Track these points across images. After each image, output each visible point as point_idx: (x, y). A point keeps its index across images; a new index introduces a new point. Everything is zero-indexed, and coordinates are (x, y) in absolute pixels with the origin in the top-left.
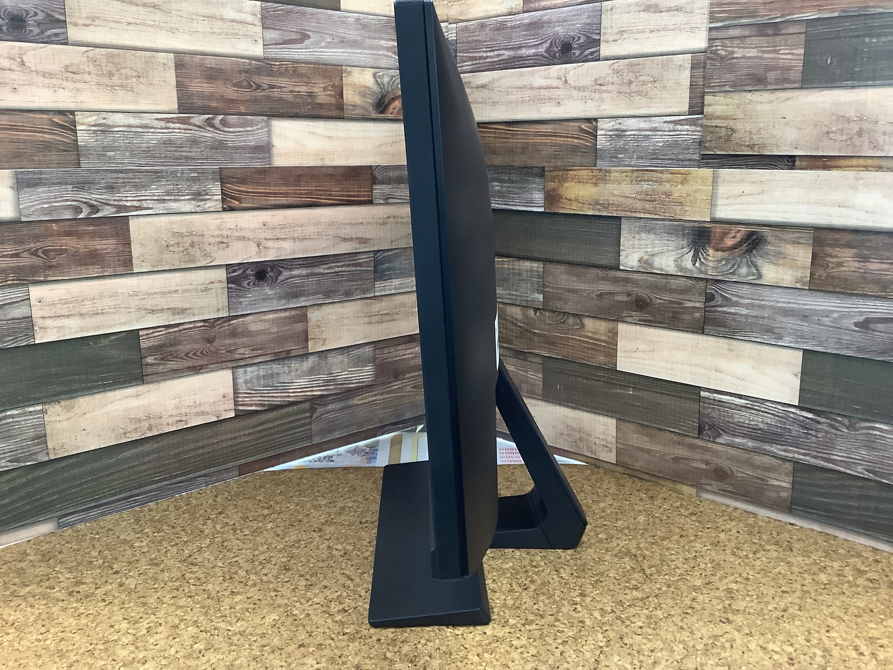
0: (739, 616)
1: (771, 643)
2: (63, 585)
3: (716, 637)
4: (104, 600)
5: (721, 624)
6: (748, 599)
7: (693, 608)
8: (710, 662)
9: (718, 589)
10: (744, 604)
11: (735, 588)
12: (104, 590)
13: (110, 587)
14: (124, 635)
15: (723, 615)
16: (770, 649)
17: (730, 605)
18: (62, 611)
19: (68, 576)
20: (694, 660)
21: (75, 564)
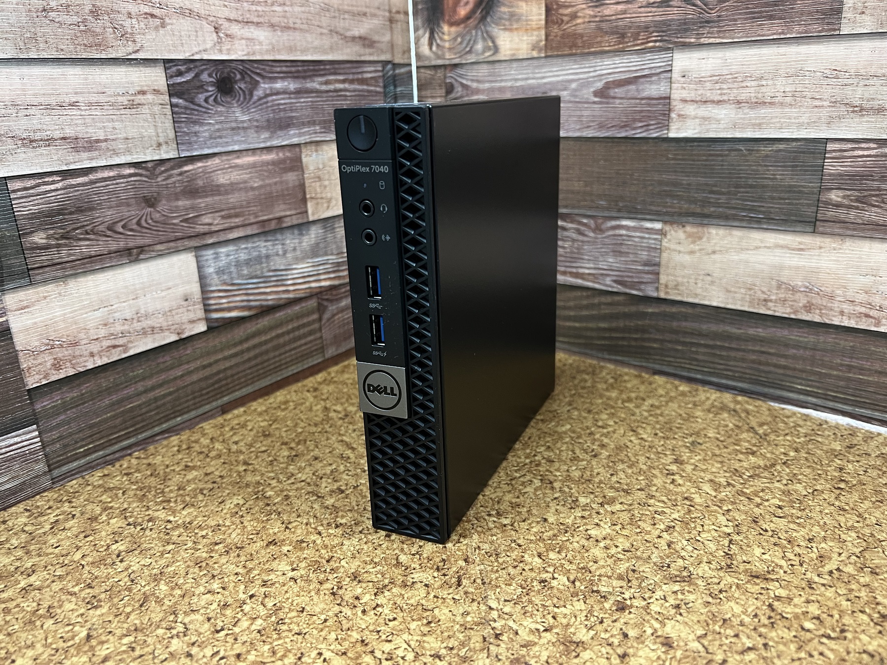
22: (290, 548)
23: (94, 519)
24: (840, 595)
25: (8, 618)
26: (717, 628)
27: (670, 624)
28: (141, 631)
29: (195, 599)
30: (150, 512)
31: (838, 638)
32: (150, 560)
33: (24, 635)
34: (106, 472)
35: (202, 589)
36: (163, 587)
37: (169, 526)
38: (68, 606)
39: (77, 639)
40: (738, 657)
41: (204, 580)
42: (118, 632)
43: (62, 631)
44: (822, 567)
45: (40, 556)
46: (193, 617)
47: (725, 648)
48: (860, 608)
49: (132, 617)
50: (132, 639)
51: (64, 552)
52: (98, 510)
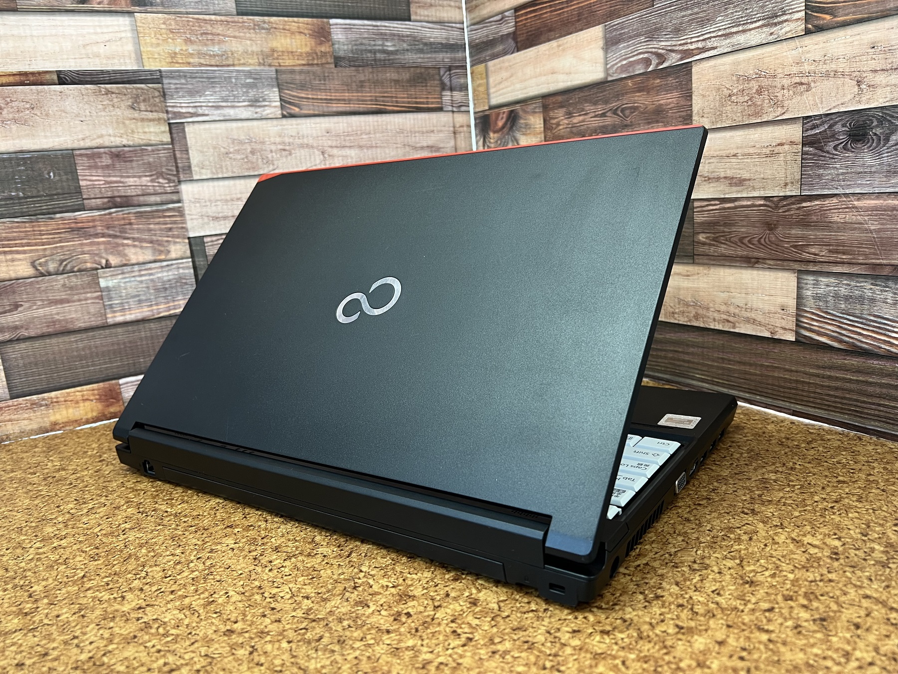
0: (770, 506)
1: (809, 536)
2: (46, 471)
3: (731, 529)
4: (71, 484)
5: (742, 515)
6: (788, 489)
7: (709, 499)
8: (715, 555)
9: (750, 479)
10: (781, 494)
11: (773, 478)
12: (78, 475)
13: (86, 473)
14: (63, 514)
15: (747, 506)
16: (805, 543)
17: (760, 496)
18: (26, 493)
19: (56, 464)
20: (693, 553)
21: (71, 454)
22: (239, 530)
23: (118, 508)
24: (632, 580)
25: (37, 564)
26: (518, 597)
27: (484, 591)
28: (118, 575)
29: (161, 558)
30: (157, 505)
31: (607, 609)
32: (142, 535)
33: (44, 573)
34: (139, 480)
35: (168, 553)
36: (144, 551)
37: (165, 514)
38: (78, 559)
39: (76, 578)
40: (519, 615)
41: (173, 547)
42: (103, 575)
43: (68, 572)
44: (633, 562)
45: (73, 528)
46: (154, 568)
47: (514, 609)
48: (642, 590)
49: (115, 567)
50: (110, 579)
51: (89, 527)
52: (123, 502)
